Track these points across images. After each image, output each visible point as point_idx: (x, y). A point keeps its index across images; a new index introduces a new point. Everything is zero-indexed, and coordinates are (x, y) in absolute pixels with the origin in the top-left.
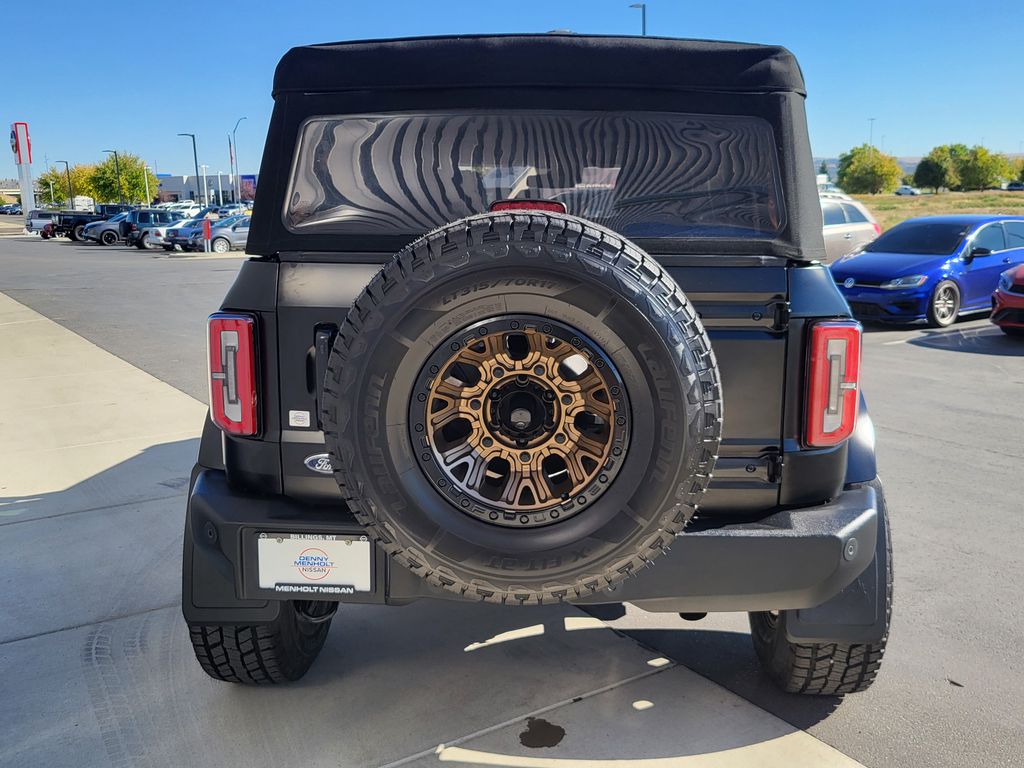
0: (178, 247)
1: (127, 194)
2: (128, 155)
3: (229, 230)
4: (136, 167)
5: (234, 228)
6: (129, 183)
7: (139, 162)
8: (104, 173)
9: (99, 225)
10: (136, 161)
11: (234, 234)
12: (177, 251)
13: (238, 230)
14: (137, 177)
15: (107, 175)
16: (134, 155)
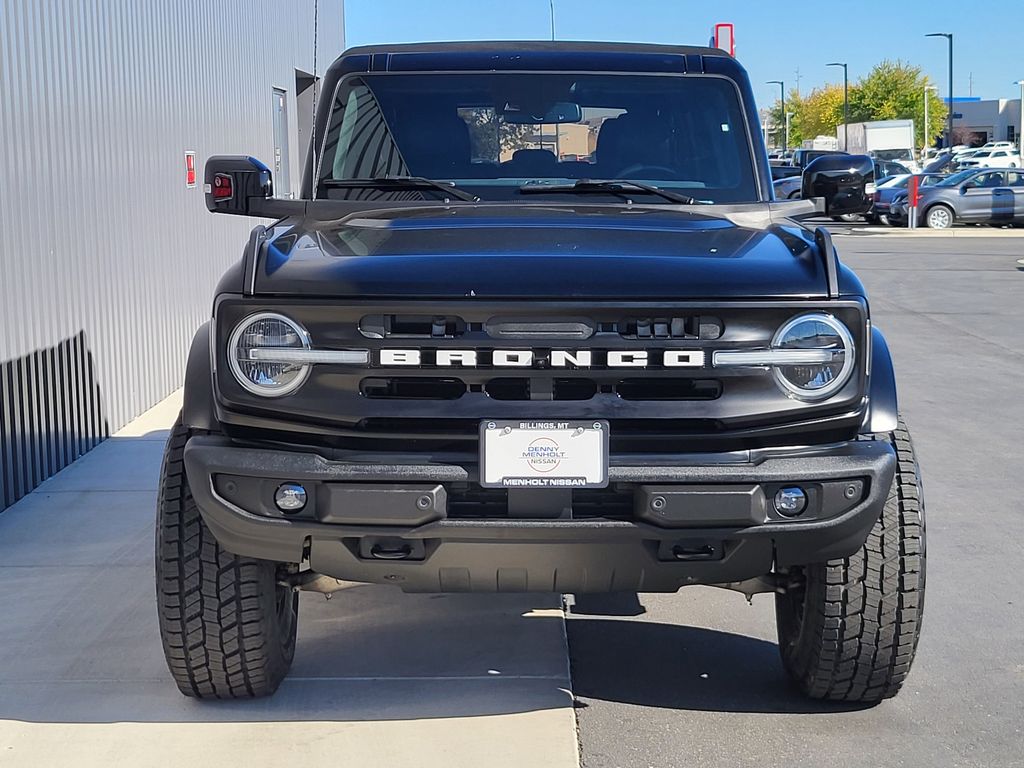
0: (884, 219)
2: (903, 67)
3: (956, 192)
4: (913, 87)
5: (964, 189)
7: (920, 78)
8: (861, 98)
9: (789, 182)
10: (914, 78)
11: (963, 199)
12: (881, 224)
13: (970, 192)
15: (865, 102)
16: (914, 66)
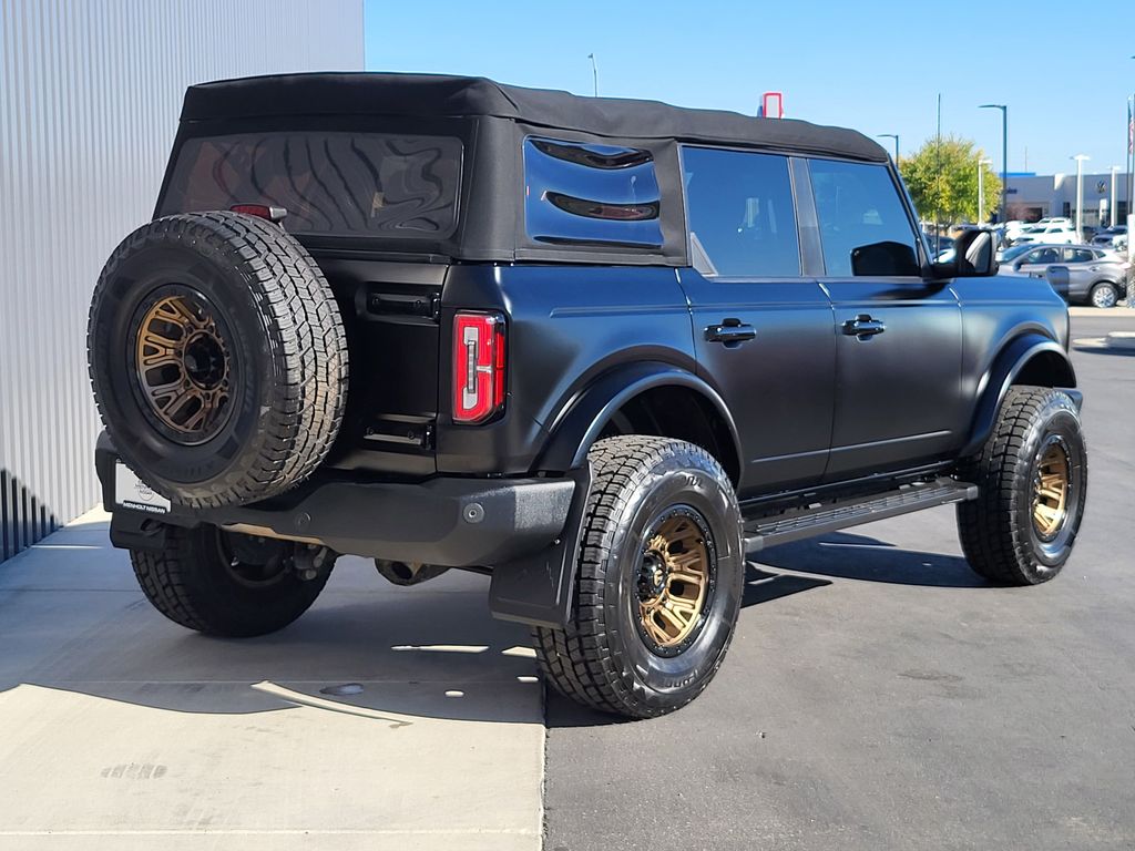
1: (947, 207)
4: (966, 160)
6: (953, 187)
7: (973, 151)
8: (912, 172)
10: (967, 151)
14: (966, 178)
15: (917, 175)
16: (966, 140)
